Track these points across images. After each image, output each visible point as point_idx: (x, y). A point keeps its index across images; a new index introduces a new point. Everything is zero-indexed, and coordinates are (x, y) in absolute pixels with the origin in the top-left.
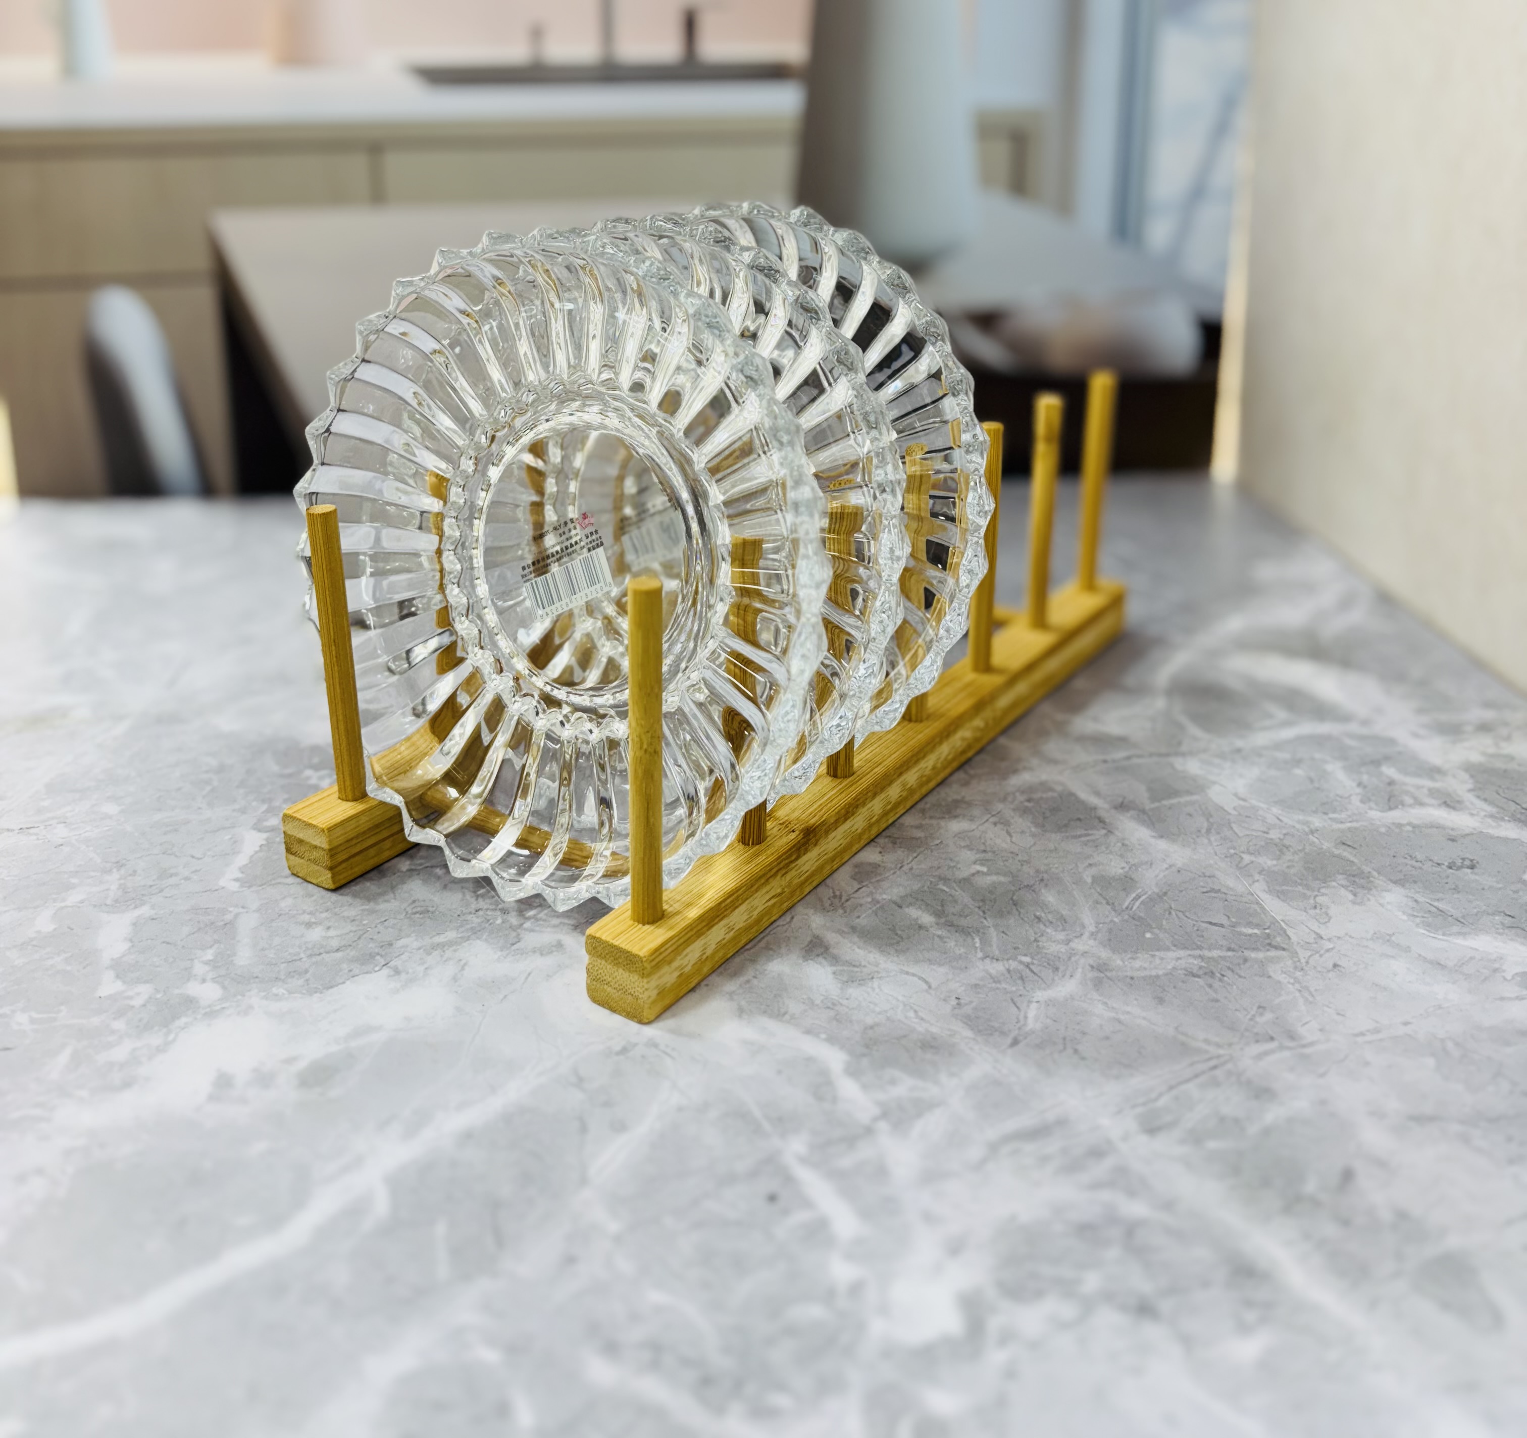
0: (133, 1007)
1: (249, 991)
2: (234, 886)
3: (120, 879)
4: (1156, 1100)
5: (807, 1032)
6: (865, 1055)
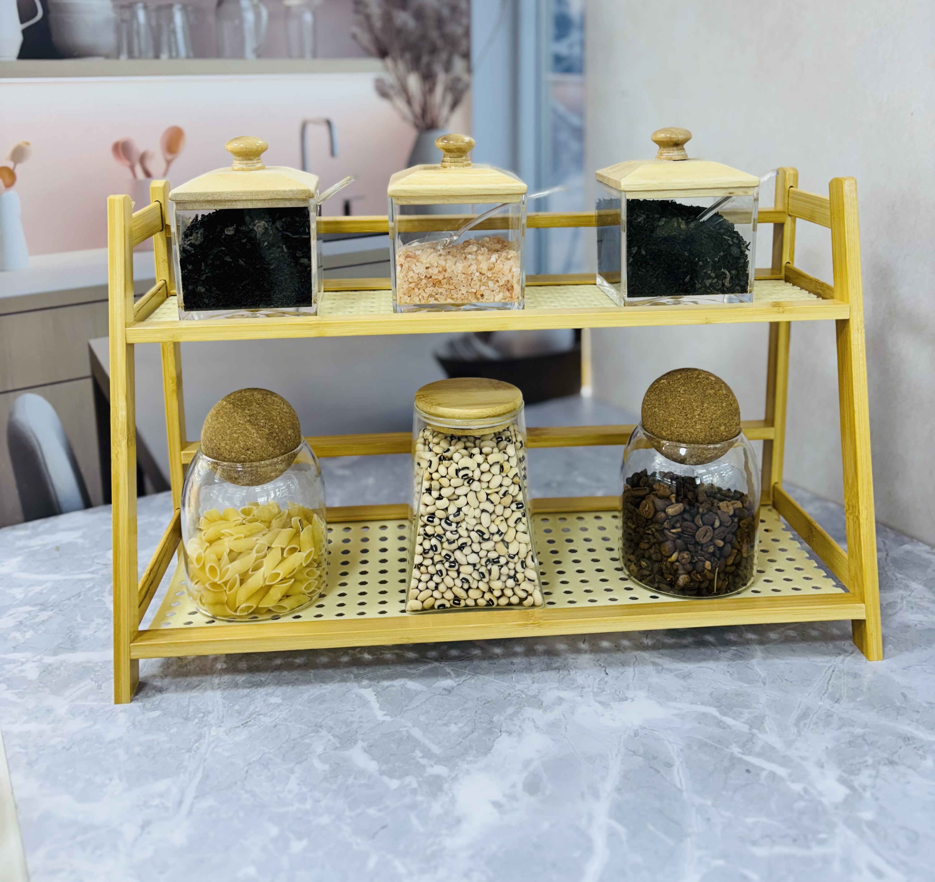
0: (416, 788)
1: (458, 763)
4: (828, 690)
5: (692, 703)
6: (721, 706)
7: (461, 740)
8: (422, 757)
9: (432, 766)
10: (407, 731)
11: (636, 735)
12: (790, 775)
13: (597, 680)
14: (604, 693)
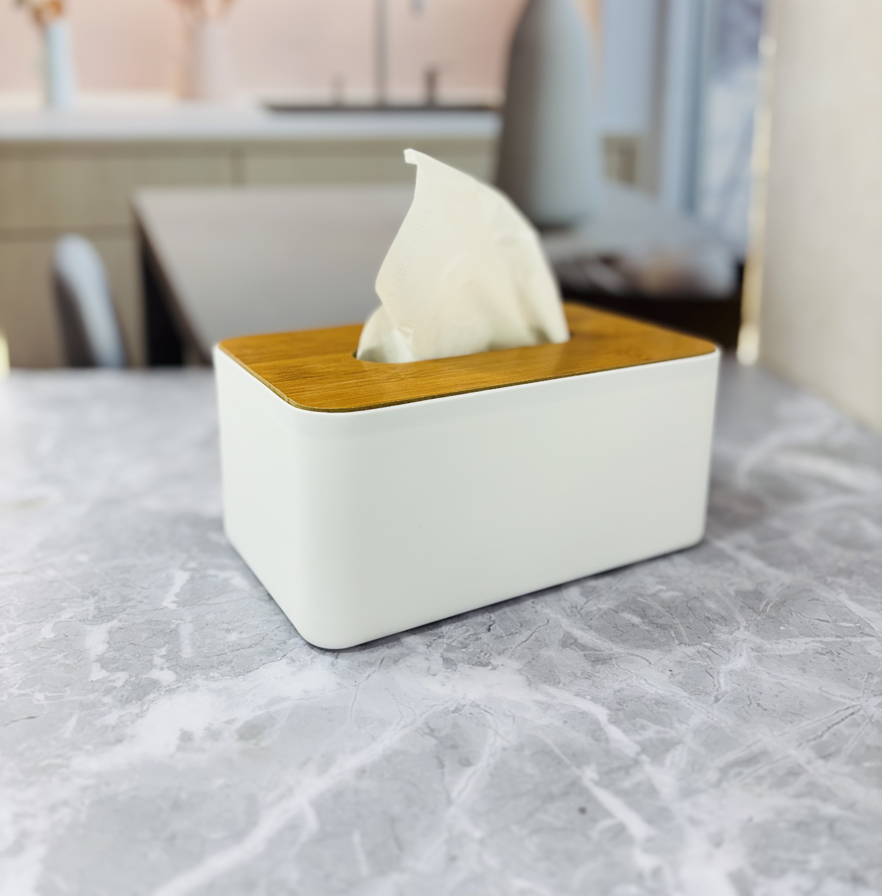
0: (115, 687)
1: (194, 675)
2: (174, 606)
3: (95, 603)
4: (821, 736)
5: (577, 695)
6: (620, 710)
7: (226, 651)
8: (162, 657)
9: (162, 669)
10: (178, 625)
11: (456, 710)
12: (650, 839)
13: (469, 633)
14: (464, 650)
